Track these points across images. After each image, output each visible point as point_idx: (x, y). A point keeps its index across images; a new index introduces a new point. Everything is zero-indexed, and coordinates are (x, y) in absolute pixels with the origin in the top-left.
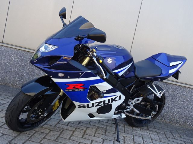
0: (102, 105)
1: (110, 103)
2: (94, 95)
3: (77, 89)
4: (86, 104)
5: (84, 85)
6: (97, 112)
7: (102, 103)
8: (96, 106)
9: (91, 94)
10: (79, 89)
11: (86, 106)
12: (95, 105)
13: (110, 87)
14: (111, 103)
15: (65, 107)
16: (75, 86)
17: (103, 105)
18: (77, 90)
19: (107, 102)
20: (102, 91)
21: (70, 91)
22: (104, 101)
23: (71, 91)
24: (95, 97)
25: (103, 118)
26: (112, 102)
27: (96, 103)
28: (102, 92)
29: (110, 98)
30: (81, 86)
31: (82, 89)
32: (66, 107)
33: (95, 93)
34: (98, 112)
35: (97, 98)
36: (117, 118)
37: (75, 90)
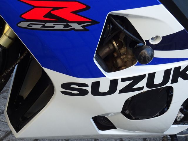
0: (142, 88)
1: (169, 84)
2: (116, 55)
3: (59, 20)
4: (89, 81)
5: (88, 8)
6: (123, 112)
7: (143, 83)
8: (121, 92)
9: (107, 49)
10: (67, 22)
11: (89, 89)
12: (121, 85)
13: (176, 27)
14: (172, 85)
15: (21, 94)
16: (55, 9)
17: (146, 89)
18: (59, 27)
19: (158, 80)
20: (149, 38)
21: (35, 27)
22: (152, 76)
23: (39, 27)
24: (119, 61)
25: (137, 133)
26: (175, 81)
27: (123, 80)
28: (148, 41)
29: (172, 66)
30: (76, 12)
31: (79, 23)
32: (25, 93)
33: (120, 47)
34: (127, 112)
35: (126, 66)
36: (179, 134)
37: (55, 27)
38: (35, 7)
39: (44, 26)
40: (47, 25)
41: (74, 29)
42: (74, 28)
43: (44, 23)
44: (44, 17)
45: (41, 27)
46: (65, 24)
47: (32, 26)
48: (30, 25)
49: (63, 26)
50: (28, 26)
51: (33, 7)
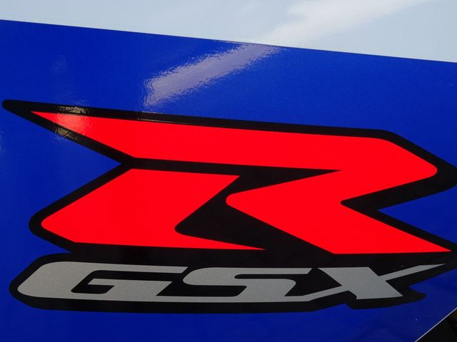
37: (242, 288)
38: (125, 163)
39: (177, 286)
40: (199, 277)
41: (348, 297)
42: (348, 293)
43: (180, 270)
44: (183, 228)
45: (161, 294)
46: (306, 271)
47: (105, 289)
48: (95, 282)
49: (292, 283)
50: (83, 287)
51: (117, 164)
